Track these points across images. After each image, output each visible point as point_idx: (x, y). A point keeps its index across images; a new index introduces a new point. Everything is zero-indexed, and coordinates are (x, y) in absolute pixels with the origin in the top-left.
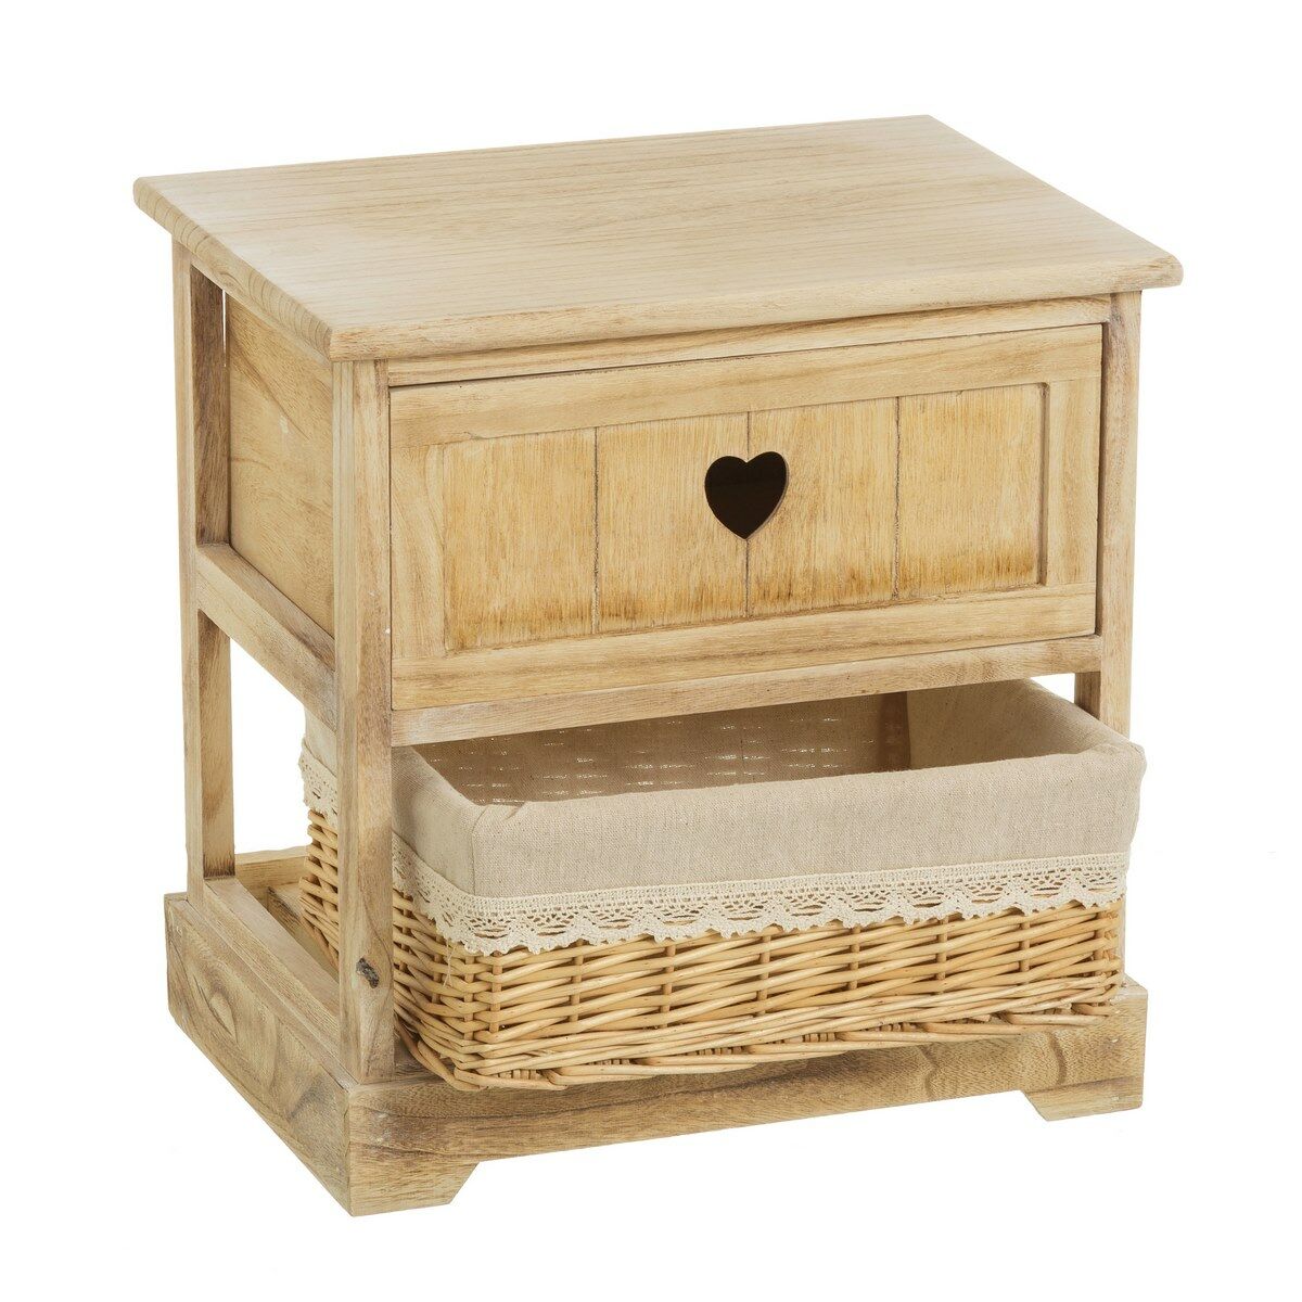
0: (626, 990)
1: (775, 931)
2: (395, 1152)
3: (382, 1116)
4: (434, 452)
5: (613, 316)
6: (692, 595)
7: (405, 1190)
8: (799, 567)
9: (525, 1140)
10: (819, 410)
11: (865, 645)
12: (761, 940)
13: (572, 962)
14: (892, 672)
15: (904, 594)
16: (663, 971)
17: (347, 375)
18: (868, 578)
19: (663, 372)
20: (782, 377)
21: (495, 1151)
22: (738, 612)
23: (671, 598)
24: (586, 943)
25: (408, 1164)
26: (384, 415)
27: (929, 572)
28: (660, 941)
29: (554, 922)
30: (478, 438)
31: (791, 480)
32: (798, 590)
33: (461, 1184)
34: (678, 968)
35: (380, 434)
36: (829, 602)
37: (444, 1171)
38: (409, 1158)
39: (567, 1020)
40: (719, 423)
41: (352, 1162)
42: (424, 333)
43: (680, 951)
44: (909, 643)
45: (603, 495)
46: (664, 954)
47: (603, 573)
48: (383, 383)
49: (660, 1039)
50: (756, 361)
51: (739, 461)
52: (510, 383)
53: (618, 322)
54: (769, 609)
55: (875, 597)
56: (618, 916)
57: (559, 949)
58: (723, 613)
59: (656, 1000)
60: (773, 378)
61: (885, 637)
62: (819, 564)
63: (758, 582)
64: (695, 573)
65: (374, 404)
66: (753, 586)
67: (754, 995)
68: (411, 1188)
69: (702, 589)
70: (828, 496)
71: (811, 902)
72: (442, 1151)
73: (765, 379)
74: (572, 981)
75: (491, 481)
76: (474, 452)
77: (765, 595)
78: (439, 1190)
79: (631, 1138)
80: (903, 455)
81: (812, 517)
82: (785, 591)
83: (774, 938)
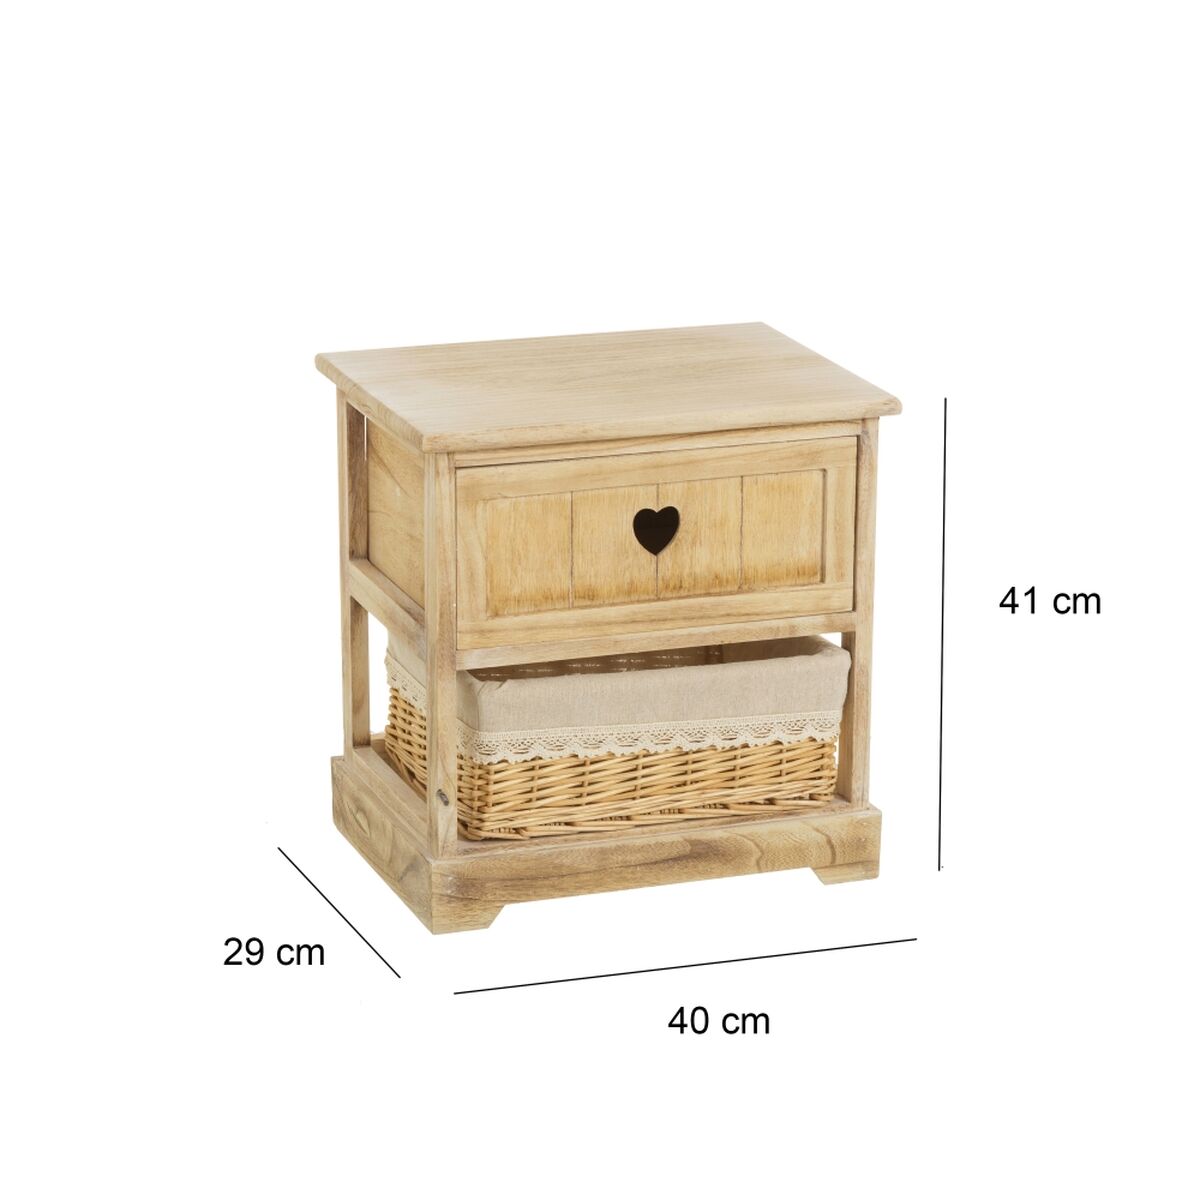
0: (563, 784)
1: (645, 752)
2: (458, 898)
3: (450, 878)
4: (481, 505)
5: (581, 429)
6: (626, 587)
7: (464, 920)
8: (687, 571)
9: (531, 892)
10: (698, 483)
11: (723, 616)
12: (637, 758)
13: (533, 769)
14: (738, 631)
15: (745, 587)
16: (583, 774)
17: (432, 461)
18: (725, 577)
19: (610, 461)
20: (676, 464)
21: (513, 899)
22: (652, 597)
23: (614, 588)
24: (541, 758)
25: (465, 905)
26: (453, 483)
27: (759, 575)
28: (581, 757)
29: (523, 746)
30: (506, 497)
31: (682, 523)
32: (686, 584)
33: (494, 916)
34: (591, 773)
35: (450, 495)
36: (703, 592)
37: (485, 910)
38: (465, 902)
39: (530, 801)
40: (641, 489)
41: (434, 904)
42: (475, 437)
43: (592, 763)
44: (747, 614)
45: (575, 530)
46: (583, 765)
47: (576, 574)
48: (452, 465)
49: (582, 812)
50: (662, 455)
51: (653, 511)
52: (523, 466)
53: (585, 432)
54: (669, 595)
55: (729, 589)
56: (558, 744)
57: (525, 761)
58: (643, 597)
59: (579, 790)
60: (671, 465)
61: (734, 611)
62: (698, 570)
63: (663, 580)
64: (627, 574)
65: (447, 477)
66: (660, 582)
67: (633, 788)
68: (468, 919)
69: (632, 583)
70: (702, 532)
71: (665, 737)
72: (484, 898)
73: (667, 465)
74: (532, 779)
75: (513, 521)
76: (503, 505)
77: (667, 587)
78: (482, 920)
79: (591, 892)
80: (745, 509)
81: (694, 543)
82: (678, 586)
83: (645, 756)
